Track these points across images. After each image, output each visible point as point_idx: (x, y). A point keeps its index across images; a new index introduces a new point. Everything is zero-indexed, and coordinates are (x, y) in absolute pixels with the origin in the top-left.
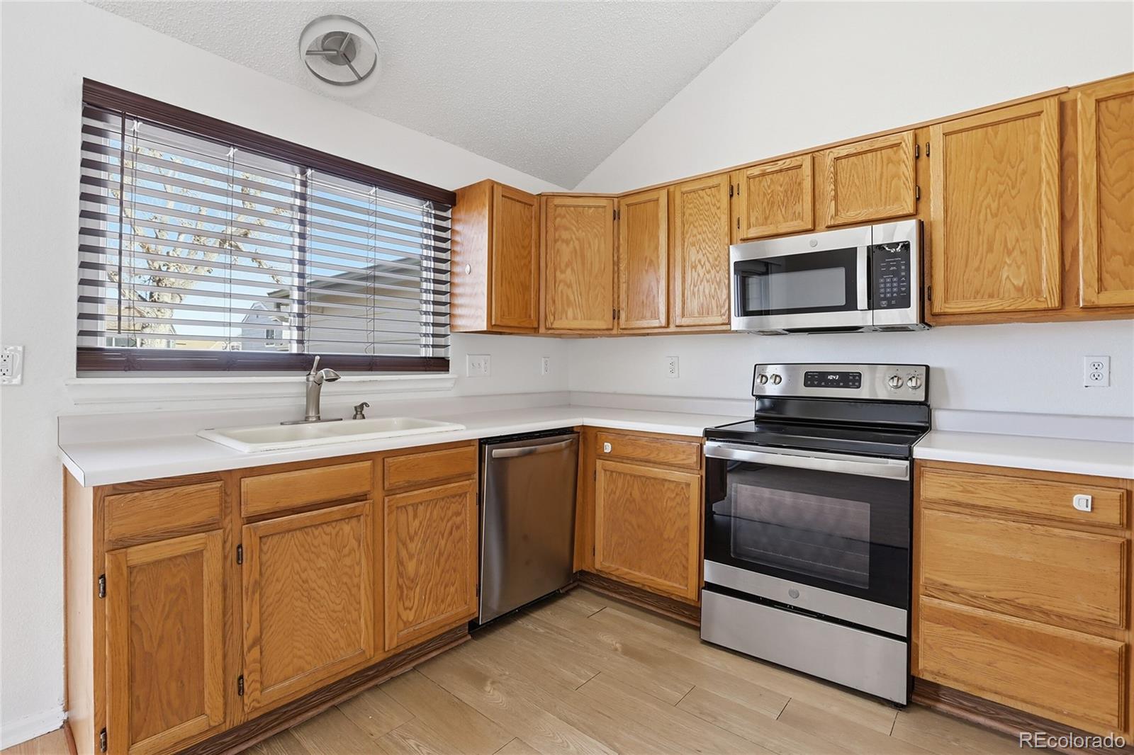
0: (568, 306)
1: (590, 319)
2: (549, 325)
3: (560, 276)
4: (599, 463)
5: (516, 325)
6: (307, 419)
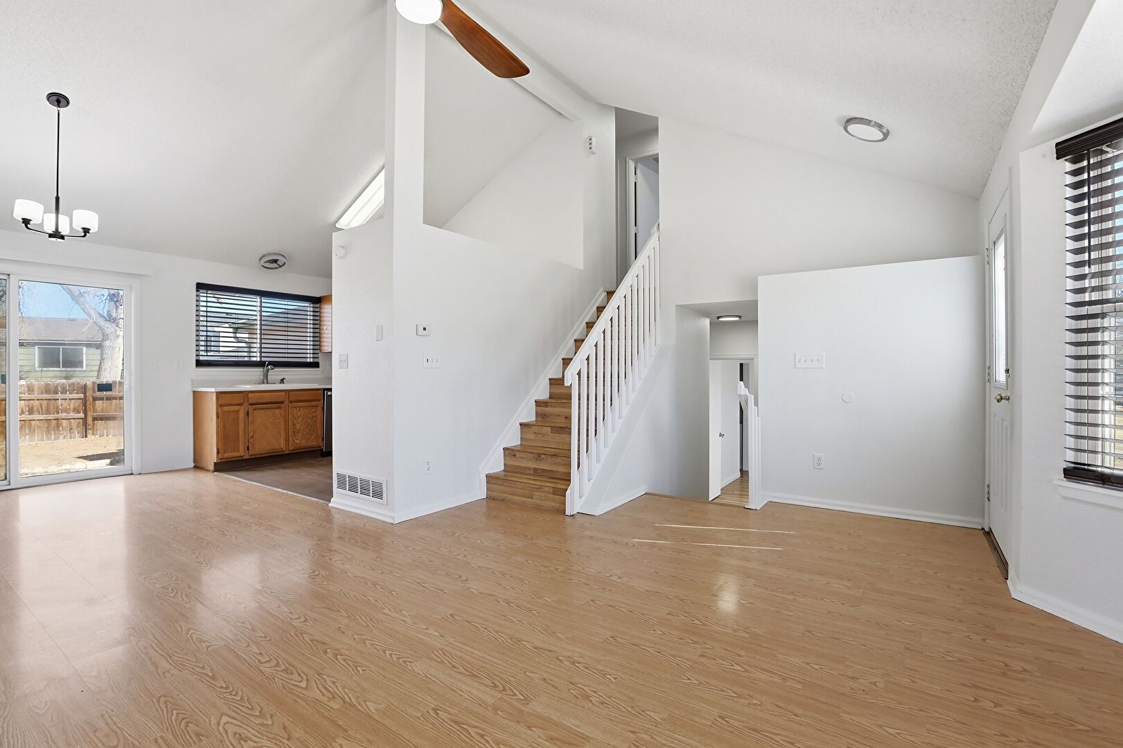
6: (263, 383)
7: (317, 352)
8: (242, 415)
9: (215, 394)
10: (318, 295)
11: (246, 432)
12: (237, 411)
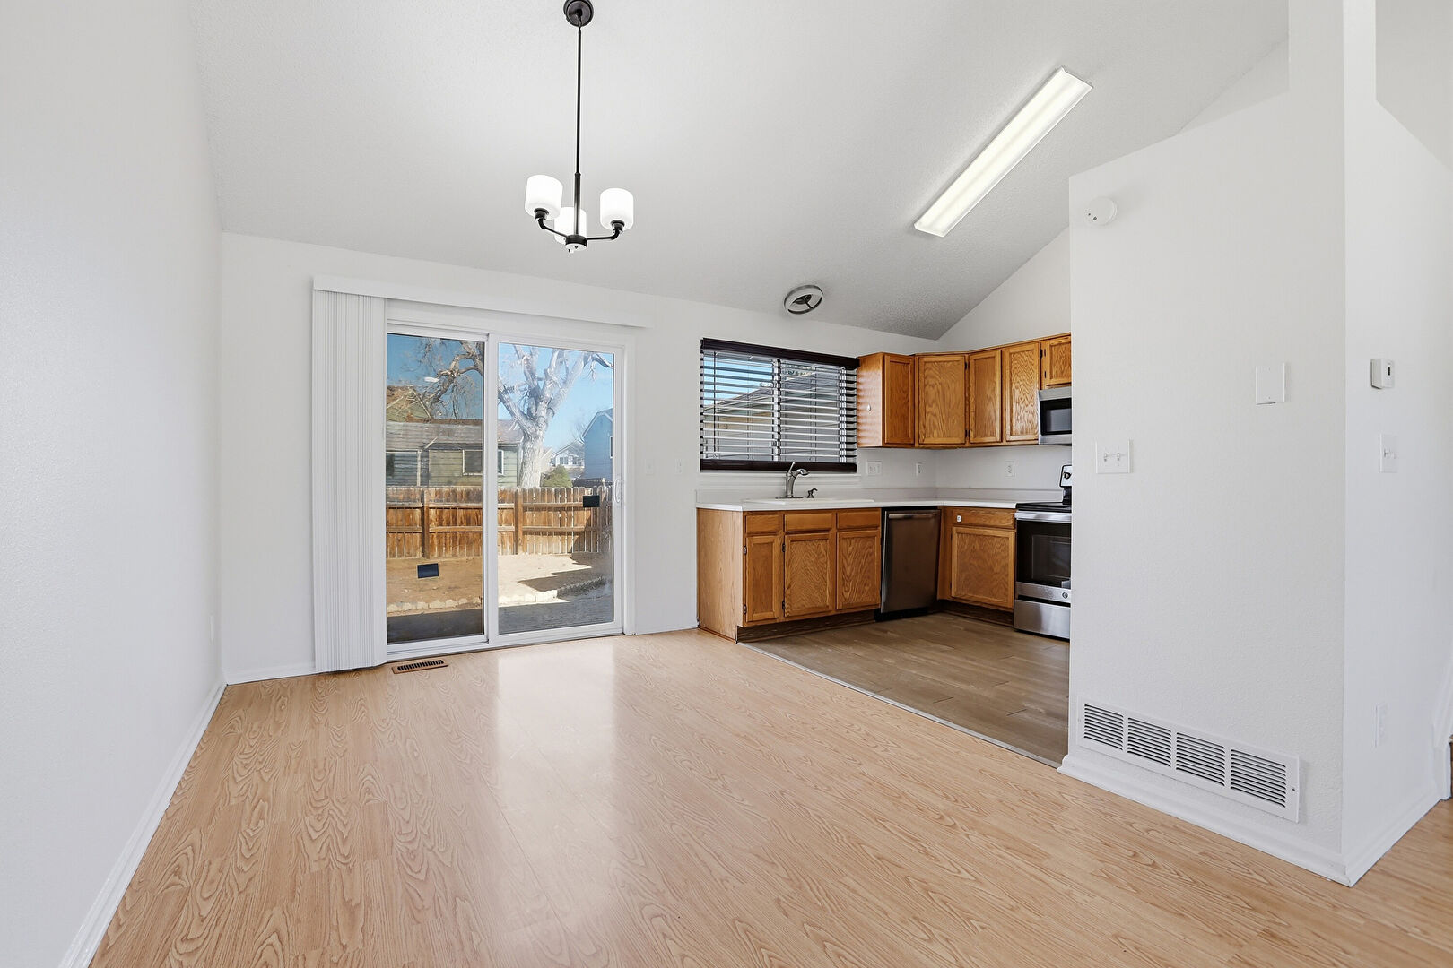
0: (934, 429)
1: (949, 438)
2: (921, 442)
3: (928, 409)
4: (954, 529)
5: (900, 442)
6: (786, 497)
7: (851, 446)
8: (776, 551)
9: (741, 515)
10: (853, 354)
11: (782, 577)
12: (771, 544)
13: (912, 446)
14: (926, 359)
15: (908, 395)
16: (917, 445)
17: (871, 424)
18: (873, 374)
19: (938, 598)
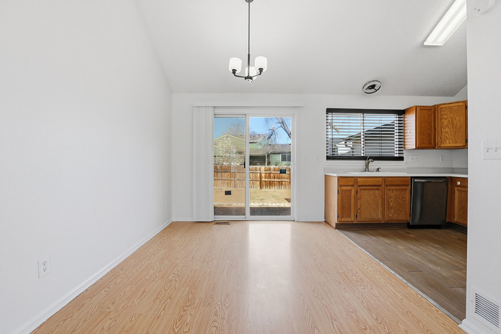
0: (447, 140)
1: (456, 143)
2: (439, 146)
3: (443, 130)
4: (456, 188)
5: (426, 146)
6: (366, 171)
7: (401, 149)
9: (337, 178)
10: (402, 108)
12: (350, 190)
13: (434, 148)
14: (442, 106)
15: (431, 124)
16: (437, 147)
17: (410, 139)
18: (411, 116)
19: (447, 221)
